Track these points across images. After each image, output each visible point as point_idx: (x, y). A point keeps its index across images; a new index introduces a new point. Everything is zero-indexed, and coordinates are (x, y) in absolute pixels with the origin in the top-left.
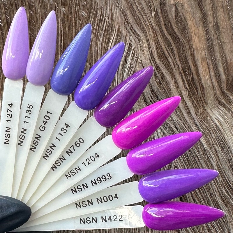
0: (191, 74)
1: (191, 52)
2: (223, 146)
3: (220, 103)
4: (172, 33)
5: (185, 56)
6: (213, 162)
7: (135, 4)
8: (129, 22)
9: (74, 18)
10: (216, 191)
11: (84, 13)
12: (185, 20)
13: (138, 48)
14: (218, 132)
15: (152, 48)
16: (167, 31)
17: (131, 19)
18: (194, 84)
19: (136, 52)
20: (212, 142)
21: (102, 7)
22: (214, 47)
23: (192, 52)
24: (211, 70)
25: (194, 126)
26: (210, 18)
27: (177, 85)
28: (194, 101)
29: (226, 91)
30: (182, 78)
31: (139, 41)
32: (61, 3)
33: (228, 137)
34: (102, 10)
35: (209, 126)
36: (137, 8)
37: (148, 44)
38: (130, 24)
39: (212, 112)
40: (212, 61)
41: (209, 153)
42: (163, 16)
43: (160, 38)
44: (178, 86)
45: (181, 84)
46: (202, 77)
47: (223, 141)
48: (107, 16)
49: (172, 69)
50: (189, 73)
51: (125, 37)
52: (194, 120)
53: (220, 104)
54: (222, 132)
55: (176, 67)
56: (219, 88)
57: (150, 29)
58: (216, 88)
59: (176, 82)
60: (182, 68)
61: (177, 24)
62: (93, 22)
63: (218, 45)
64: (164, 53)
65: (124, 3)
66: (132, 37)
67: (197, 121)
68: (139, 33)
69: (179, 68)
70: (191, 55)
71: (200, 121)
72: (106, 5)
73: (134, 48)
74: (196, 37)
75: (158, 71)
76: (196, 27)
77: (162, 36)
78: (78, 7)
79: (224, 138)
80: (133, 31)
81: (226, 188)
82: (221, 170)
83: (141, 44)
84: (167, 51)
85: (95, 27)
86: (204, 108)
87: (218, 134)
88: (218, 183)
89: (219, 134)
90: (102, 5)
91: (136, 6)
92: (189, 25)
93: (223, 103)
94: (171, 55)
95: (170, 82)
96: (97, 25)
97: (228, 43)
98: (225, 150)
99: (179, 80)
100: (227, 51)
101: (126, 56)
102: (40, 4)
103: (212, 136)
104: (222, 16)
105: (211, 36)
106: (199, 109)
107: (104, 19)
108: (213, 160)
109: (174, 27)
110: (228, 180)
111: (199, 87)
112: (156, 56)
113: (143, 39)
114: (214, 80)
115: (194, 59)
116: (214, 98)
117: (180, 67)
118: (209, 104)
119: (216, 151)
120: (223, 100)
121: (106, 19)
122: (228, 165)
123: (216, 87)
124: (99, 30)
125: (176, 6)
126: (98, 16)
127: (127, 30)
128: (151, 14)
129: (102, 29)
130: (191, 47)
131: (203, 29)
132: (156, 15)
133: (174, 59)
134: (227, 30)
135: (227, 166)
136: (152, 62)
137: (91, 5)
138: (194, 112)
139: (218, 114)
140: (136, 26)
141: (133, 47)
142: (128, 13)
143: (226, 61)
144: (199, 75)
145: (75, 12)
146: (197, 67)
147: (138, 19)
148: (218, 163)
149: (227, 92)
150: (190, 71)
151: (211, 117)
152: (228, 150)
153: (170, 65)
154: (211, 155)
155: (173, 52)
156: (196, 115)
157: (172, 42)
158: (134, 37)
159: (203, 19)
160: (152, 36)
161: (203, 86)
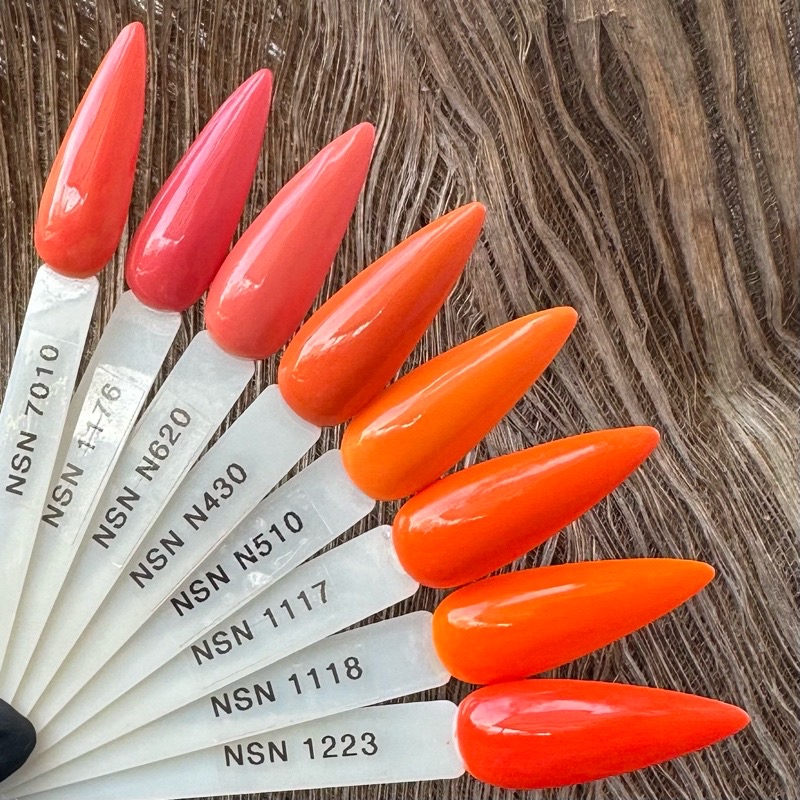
0: (655, 270)
1: (656, 192)
2: (770, 531)
3: (761, 375)
4: (589, 123)
5: (637, 207)
6: (735, 589)
7: (459, 19)
8: (436, 83)
9: (241, 65)
10: (745, 691)
11: (275, 47)
12: (636, 77)
13: (467, 175)
14: (751, 478)
15: (517, 178)
16: (571, 116)
17: (443, 73)
18: (668, 305)
19: (459, 188)
20: (733, 514)
21: (340, 29)
22: (741, 174)
23: (661, 193)
24: (729, 256)
25: (667, 457)
26: (726, 72)
27: (608, 308)
28: (669, 367)
29: (781, 334)
30: (625, 284)
31: (472, 150)
32: (192, 11)
33: (788, 497)
34: (339, 38)
35: (723, 456)
36: (466, 31)
37: (503, 164)
38: (438, 91)
39: (733, 406)
40: (732, 226)
41: (722, 553)
42: (556, 63)
43: (548, 142)
44: (611, 312)
45: (620, 305)
46: (695, 282)
47: (772, 510)
48: (359, 60)
49: (588, 250)
50: (648, 268)
51: (420, 137)
52: (669, 438)
53: (759, 381)
54: (768, 479)
55: (605, 244)
56: (758, 322)
57: (511, 107)
58: (747, 321)
59: (602, 300)
60: (626, 250)
61: (607, 92)
62: (307, 82)
63: (754, 165)
64: (559, 193)
65: (419, 14)
66: (444, 134)
67: (678, 439)
68: (471, 123)
69: (613, 248)
70: (657, 203)
71: (689, 438)
72: (354, 20)
73: (455, 177)
74: (676, 139)
75: (538, 260)
76: (677, 102)
77: (551, 133)
78: (253, 27)
79: (776, 500)
80: (452, 116)
81: (783, 681)
82: (764, 615)
83: (478, 164)
84: (571, 186)
85: (315, 98)
86: (704, 391)
87: (752, 485)
88: (752, 663)
89: (756, 487)
90: (340, 21)
91: (463, 26)
92: (649, 96)
93: (773, 376)
94: (587, 202)
95: (581, 298)
96: (322, 94)
97: (789, 162)
98: (777, 544)
99: (613, 290)
100: (784, 188)
101: (425, 202)
102: (119, 16)
103: (731, 492)
104: (767, 64)
105: (728, 136)
106: (687, 396)
107: (346, 70)
108: (734, 578)
109: (596, 103)
110: (788, 654)
111: (684, 318)
112: (531, 204)
113: (486, 143)
114: (738, 292)
115: (666, 218)
116: (738, 356)
117: (619, 247)
118: (720, 379)
119: (745, 546)
120: (770, 365)
121: (355, 70)
122: (788, 599)
123: (748, 317)
124: (327, 110)
125: (602, 26)
126: (324, 59)
127: (429, 112)
128: (516, 54)
129: (341, 106)
130: (656, 175)
131: (698, 111)
132: (534, 60)
133: (597, 216)
134: (786, 115)
135: (785, 601)
136: (517, 225)
137: (302, 21)
138: (669, 408)
139: (754, 415)
140: (462, 96)
141: (451, 171)
142: (433, 48)
143: (783, 225)
144: (686, 274)
145: (243, 45)
146: (679, 245)
147: (470, 74)
148: (752, 589)
149: (787, 337)
150: (655, 261)
151: (728, 426)
152: (788, 545)
153: (583, 238)
154: (729, 560)
155: (593, 191)
156: (676, 419)
157: (591, 156)
158: (455, 137)
159: (699, 74)
160: (519, 133)
161: (700, 314)
